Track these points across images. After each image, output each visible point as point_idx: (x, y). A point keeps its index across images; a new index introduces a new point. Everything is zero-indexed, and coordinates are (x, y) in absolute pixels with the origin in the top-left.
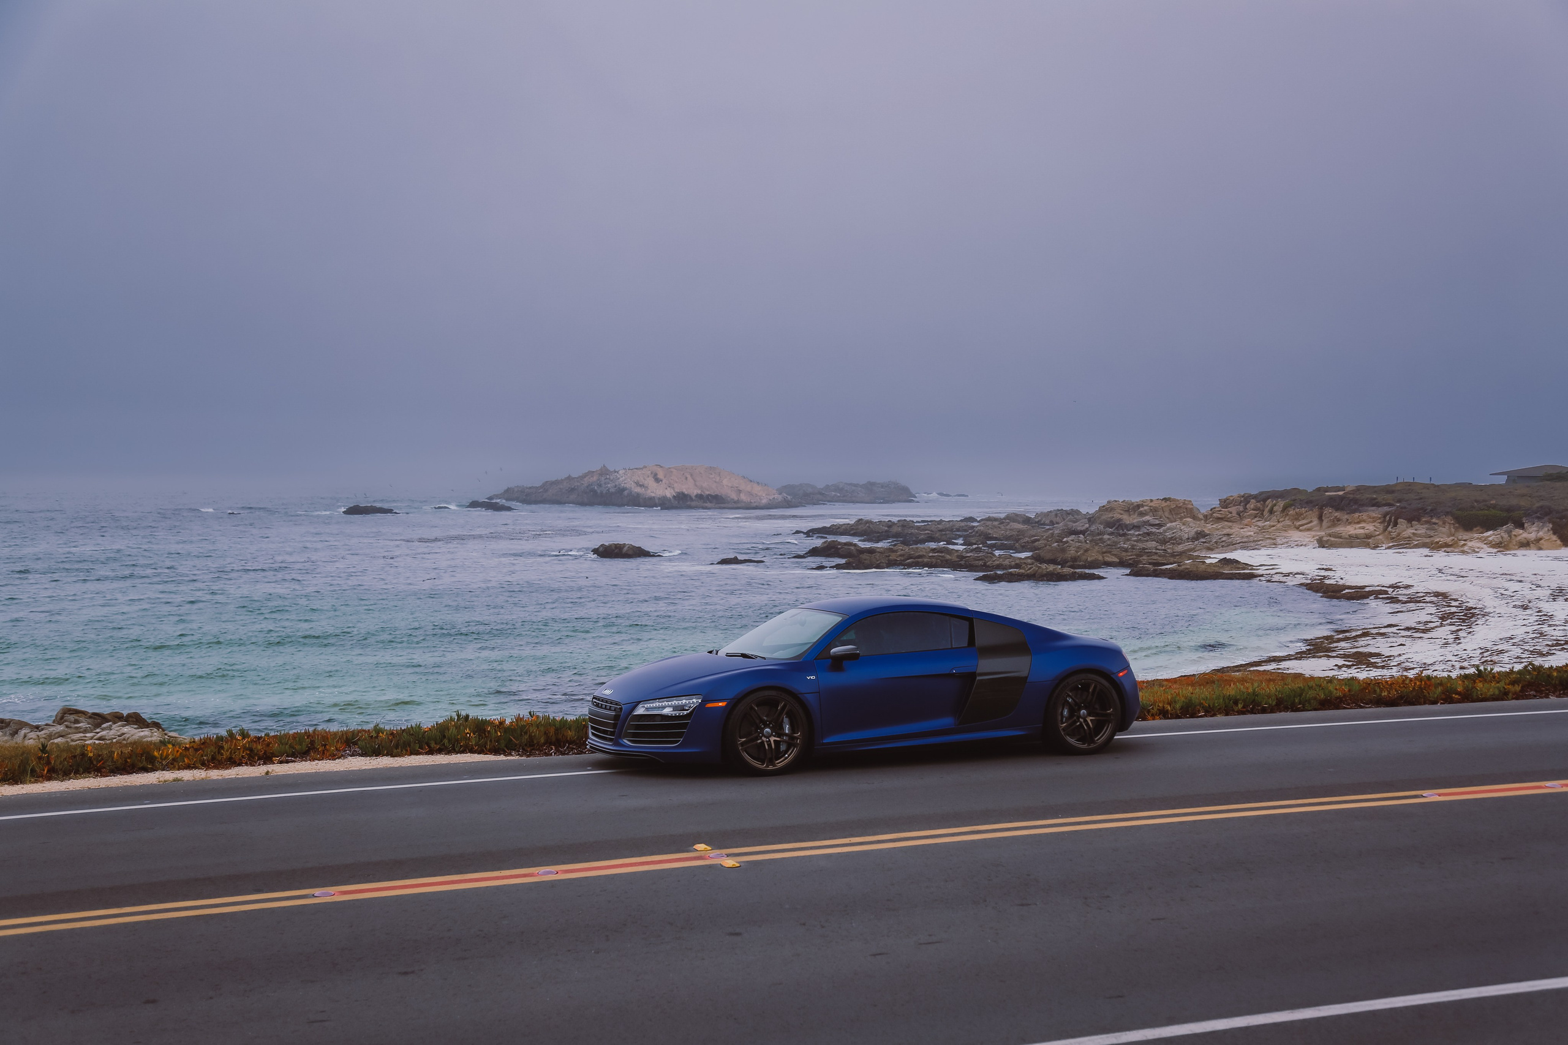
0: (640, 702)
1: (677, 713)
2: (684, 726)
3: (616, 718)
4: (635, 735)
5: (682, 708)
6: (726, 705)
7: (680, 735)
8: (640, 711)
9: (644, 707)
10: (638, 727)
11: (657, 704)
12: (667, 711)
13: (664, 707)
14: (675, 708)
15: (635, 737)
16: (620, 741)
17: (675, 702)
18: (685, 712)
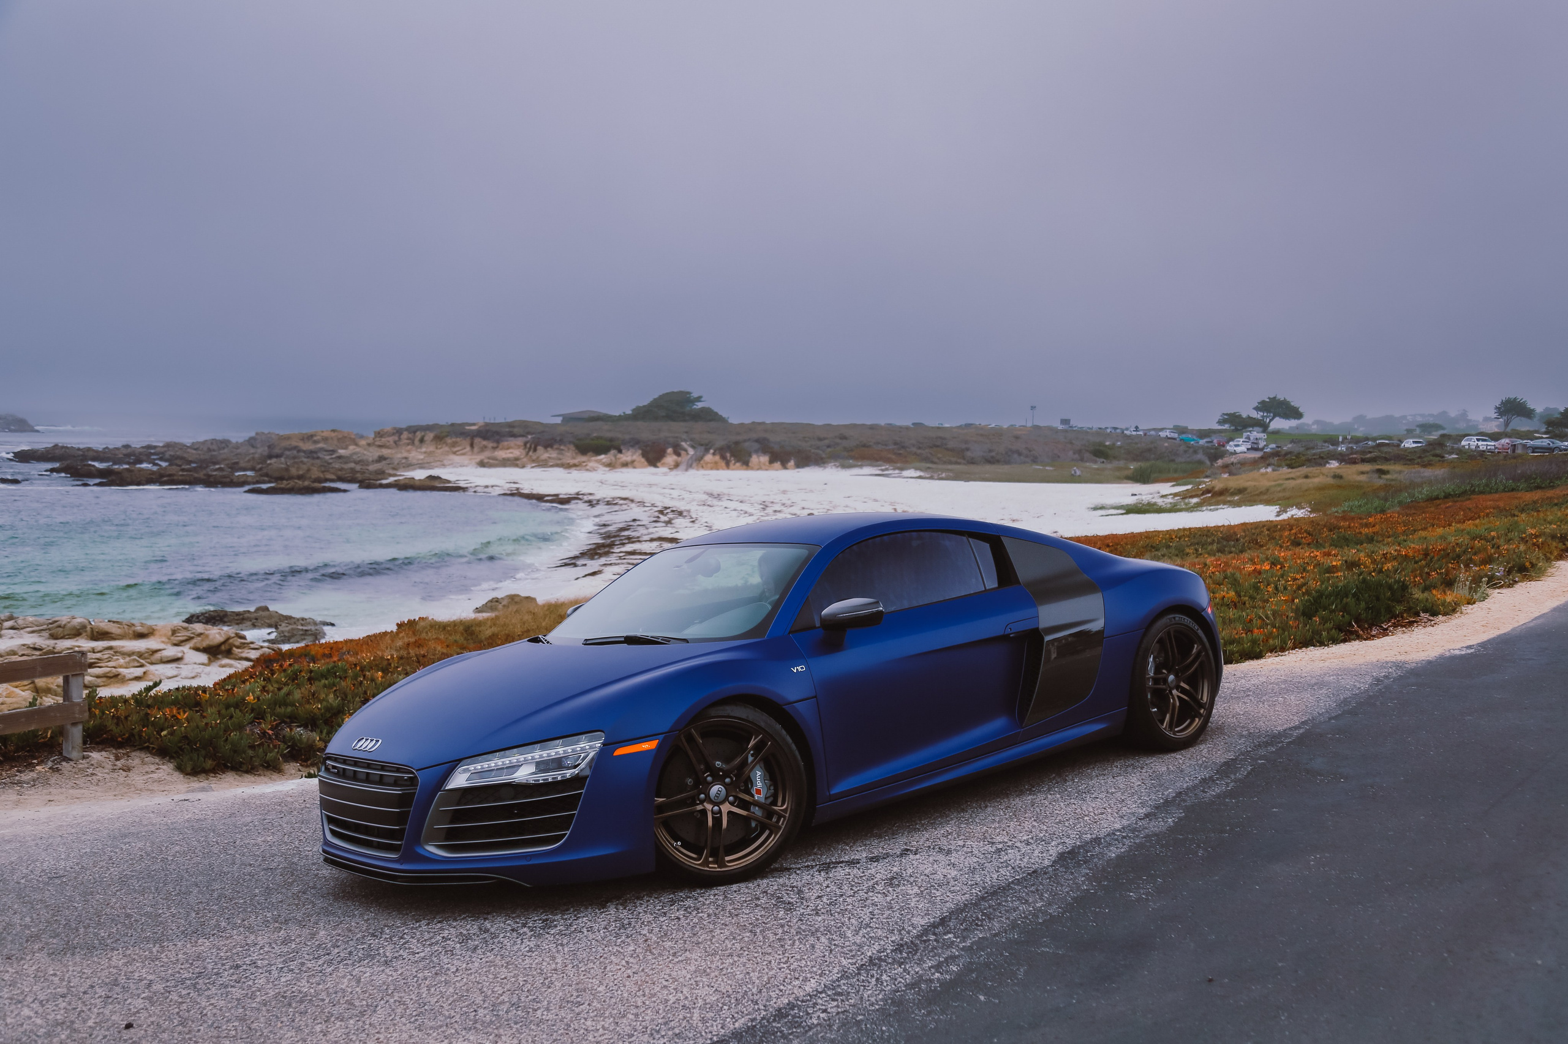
0: (460, 760)
1: (550, 776)
2: (571, 803)
3: (404, 801)
4: (451, 834)
5: (558, 763)
6: (659, 746)
7: (565, 823)
8: (460, 780)
9: (465, 771)
10: (457, 816)
11: (496, 762)
12: (525, 774)
13: (515, 767)
14: (542, 766)
15: (452, 838)
16: (420, 851)
17: (540, 754)
18: (569, 773)
